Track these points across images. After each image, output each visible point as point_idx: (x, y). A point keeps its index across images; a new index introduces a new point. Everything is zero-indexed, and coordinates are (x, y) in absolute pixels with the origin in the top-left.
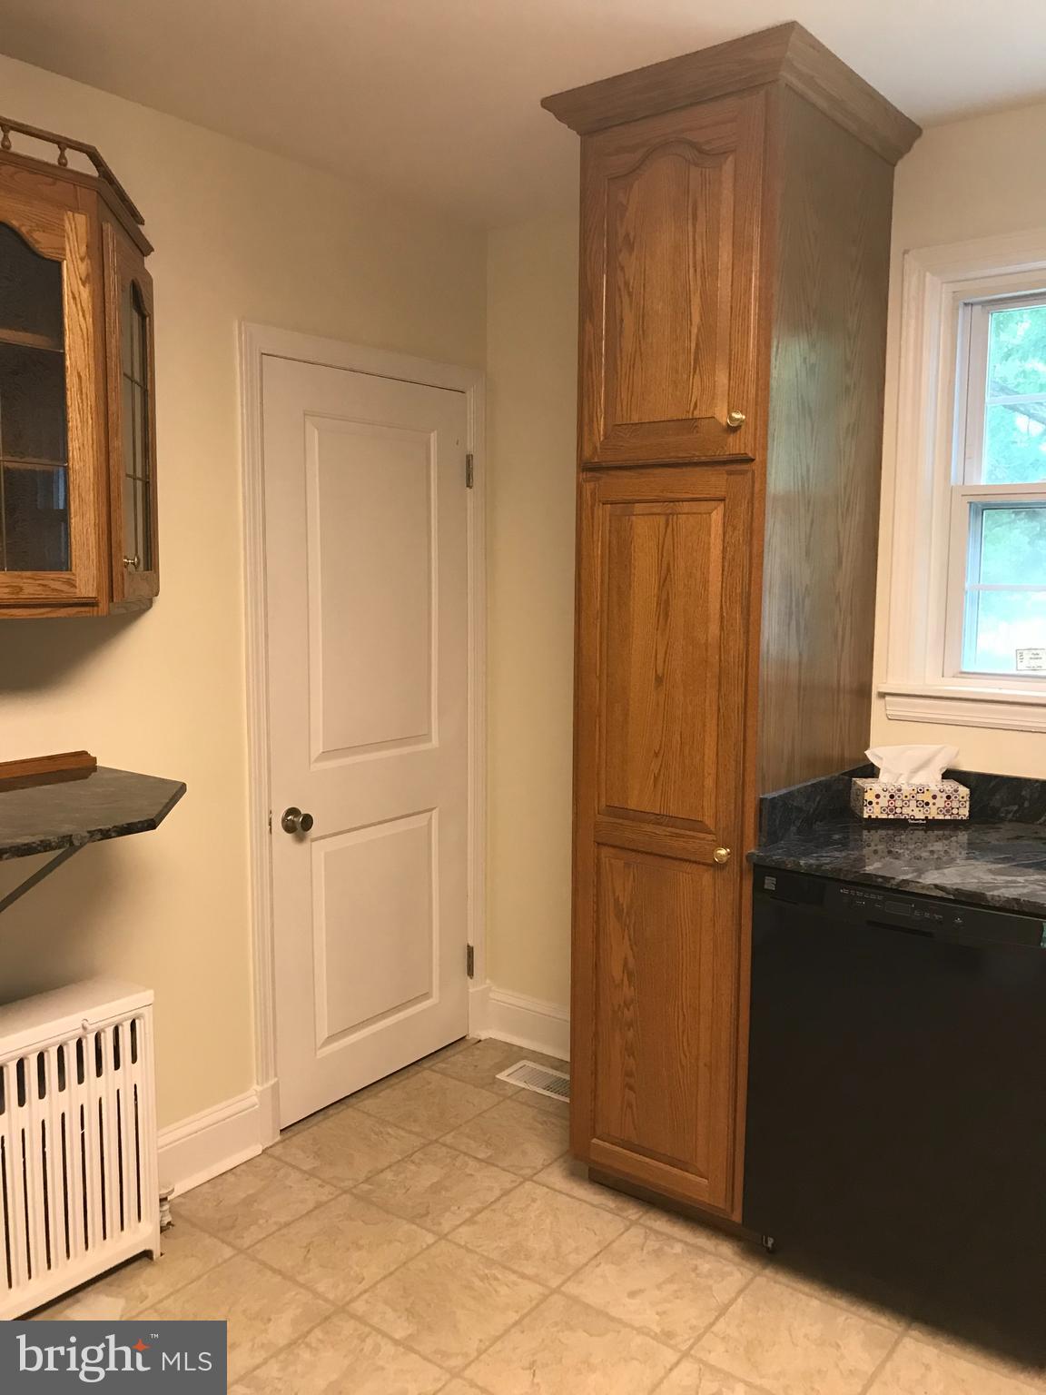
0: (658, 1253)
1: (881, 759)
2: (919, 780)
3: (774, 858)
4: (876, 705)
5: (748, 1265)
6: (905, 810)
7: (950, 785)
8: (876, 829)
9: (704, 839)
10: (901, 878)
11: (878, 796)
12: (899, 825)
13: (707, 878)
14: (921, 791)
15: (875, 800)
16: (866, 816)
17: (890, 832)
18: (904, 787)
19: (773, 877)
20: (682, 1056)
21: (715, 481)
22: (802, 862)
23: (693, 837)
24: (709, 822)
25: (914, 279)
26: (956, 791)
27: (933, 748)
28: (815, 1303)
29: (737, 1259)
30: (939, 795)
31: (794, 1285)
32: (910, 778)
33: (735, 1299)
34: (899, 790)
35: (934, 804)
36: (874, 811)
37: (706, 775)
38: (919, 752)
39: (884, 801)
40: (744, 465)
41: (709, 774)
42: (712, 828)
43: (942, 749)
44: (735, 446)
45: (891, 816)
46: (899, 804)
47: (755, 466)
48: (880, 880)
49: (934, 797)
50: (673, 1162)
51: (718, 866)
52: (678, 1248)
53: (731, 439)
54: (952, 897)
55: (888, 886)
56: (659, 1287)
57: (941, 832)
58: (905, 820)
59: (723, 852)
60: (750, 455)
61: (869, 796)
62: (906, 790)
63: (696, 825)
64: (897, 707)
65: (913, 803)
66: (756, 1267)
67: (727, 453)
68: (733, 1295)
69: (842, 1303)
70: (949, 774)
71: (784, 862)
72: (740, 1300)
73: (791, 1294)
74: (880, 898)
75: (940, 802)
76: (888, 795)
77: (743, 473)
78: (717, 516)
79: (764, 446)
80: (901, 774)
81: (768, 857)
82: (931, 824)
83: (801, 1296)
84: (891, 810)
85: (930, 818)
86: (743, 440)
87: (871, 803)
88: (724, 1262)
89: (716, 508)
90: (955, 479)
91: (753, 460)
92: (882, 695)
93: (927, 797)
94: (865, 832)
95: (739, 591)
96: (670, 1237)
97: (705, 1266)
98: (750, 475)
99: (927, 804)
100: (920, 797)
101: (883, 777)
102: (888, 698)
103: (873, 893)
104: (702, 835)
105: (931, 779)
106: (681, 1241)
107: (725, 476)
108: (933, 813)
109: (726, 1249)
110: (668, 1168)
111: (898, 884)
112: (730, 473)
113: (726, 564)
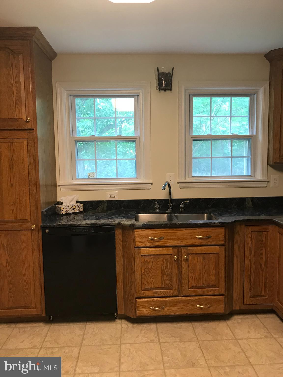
0: (24, 332)
1: (63, 200)
2: (72, 203)
3: (48, 225)
4: (58, 188)
5: (47, 325)
6: (70, 211)
7: (78, 204)
8: (64, 216)
9: (28, 224)
10: (79, 224)
11: (64, 208)
12: (69, 214)
13: (29, 233)
14: (73, 206)
15: (63, 209)
16: (61, 213)
17: (67, 216)
18: (69, 206)
19: (48, 229)
20: (26, 279)
21: (24, 134)
22: (55, 225)
23: (25, 224)
24: (29, 219)
25: (59, 89)
26: (80, 205)
27: (74, 196)
28: (66, 326)
29: (45, 325)
30: (77, 206)
31: (60, 325)
32: (69, 203)
33: (47, 333)
34: (68, 206)
35: (76, 209)
36: (63, 212)
37: (27, 208)
38: (71, 197)
39: (65, 209)
40: (31, 130)
41: (28, 207)
42: (30, 221)
43: (76, 196)
44: (28, 126)
45: (67, 213)
46: (68, 210)
47: (34, 131)
48: (74, 225)
49: (76, 207)
50: (25, 307)
51: (32, 230)
52: (29, 328)
53: (27, 124)
54: (90, 225)
55: (76, 226)
56: (28, 338)
57: (78, 215)
58: (70, 213)
59: (34, 226)
60: (33, 128)
61: (62, 209)
62: (70, 206)
63: (26, 221)
64: (63, 188)
65: (71, 209)
66: (50, 325)
67: (27, 128)
68: (47, 332)
69: (71, 324)
70: (77, 202)
71: (50, 225)
72: (49, 332)
73: (60, 327)
74: (74, 229)
75: (77, 208)
76: (66, 208)
77: (32, 132)
78: (25, 142)
79: (36, 126)
80: (67, 203)
81: (46, 225)
82: (76, 213)
83: (62, 326)
84: (67, 211)
85: (75, 212)
86: (31, 124)
87: (62, 210)
88: (41, 327)
89: (25, 141)
90: (71, 135)
91: (33, 130)
92: (59, 186)
93: (74, 207)
94: (62, 217)
95: (33, 161)
96: (25, 327)
97: (38, 330)
98: (33, 133)
99: (74, 209)
100: (73, 207)
101: (64, 204)
102: (61, 186)
103: (73, 228)
104: (27, 223)
105: (74, 203)
106: (29, 327)
107: (27, 133)
108: (76, 211)
109: (41, 324)
110: (24, 309)
111: (78, 225)
112: (28, 133)
113: (29, 155)
